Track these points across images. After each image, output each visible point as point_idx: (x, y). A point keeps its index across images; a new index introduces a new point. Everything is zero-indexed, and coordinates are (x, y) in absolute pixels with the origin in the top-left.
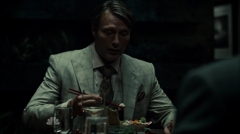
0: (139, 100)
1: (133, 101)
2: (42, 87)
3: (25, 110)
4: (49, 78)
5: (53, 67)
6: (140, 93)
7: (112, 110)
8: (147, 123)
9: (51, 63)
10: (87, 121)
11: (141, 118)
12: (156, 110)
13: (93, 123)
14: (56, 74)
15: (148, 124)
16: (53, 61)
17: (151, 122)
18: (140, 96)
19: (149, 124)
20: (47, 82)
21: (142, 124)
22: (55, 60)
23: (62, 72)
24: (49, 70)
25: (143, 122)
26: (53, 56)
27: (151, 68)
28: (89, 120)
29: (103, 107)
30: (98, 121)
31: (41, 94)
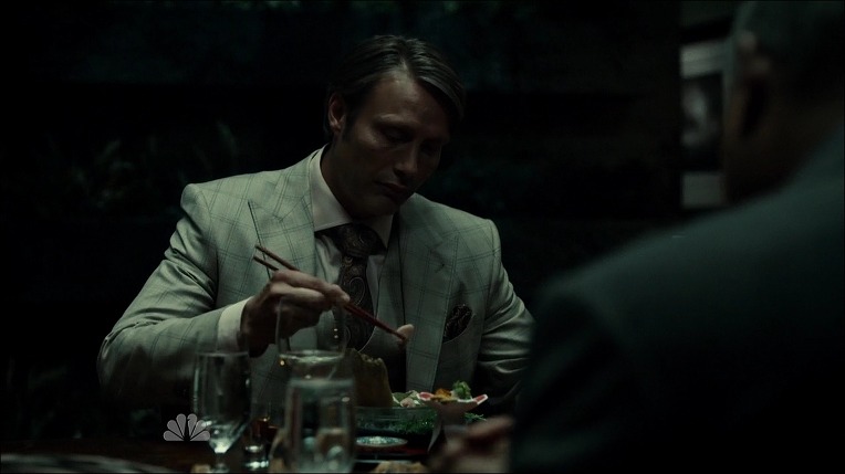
0: (452, 331)
1: (436, 334)
2: (160, 275)
3: (107, 338)
4: (183, 250)
5: (194, 218)
6: (455, 310)
7: (370, 361)
8: (472, 400)
9: (187, 208)
10: (290, 392)
11: (456, 385)
12: (501, 365)
13: (310, 400)
14: (205, 241)
15: (474, 403)
16: (193, 201)
17: (486, 397)
18: (457, 319)
19: (479, 403)
20: (177, 263)
21: (460, 401)
22: (200, 200)
23: (220, 237)
24: (182, 226)
25: (463, 396)
26: (194, 189)
27: (490, 236)
28: (298, 390)
29: (339, 350)
30: (326, 392)
31: (157, 296)
